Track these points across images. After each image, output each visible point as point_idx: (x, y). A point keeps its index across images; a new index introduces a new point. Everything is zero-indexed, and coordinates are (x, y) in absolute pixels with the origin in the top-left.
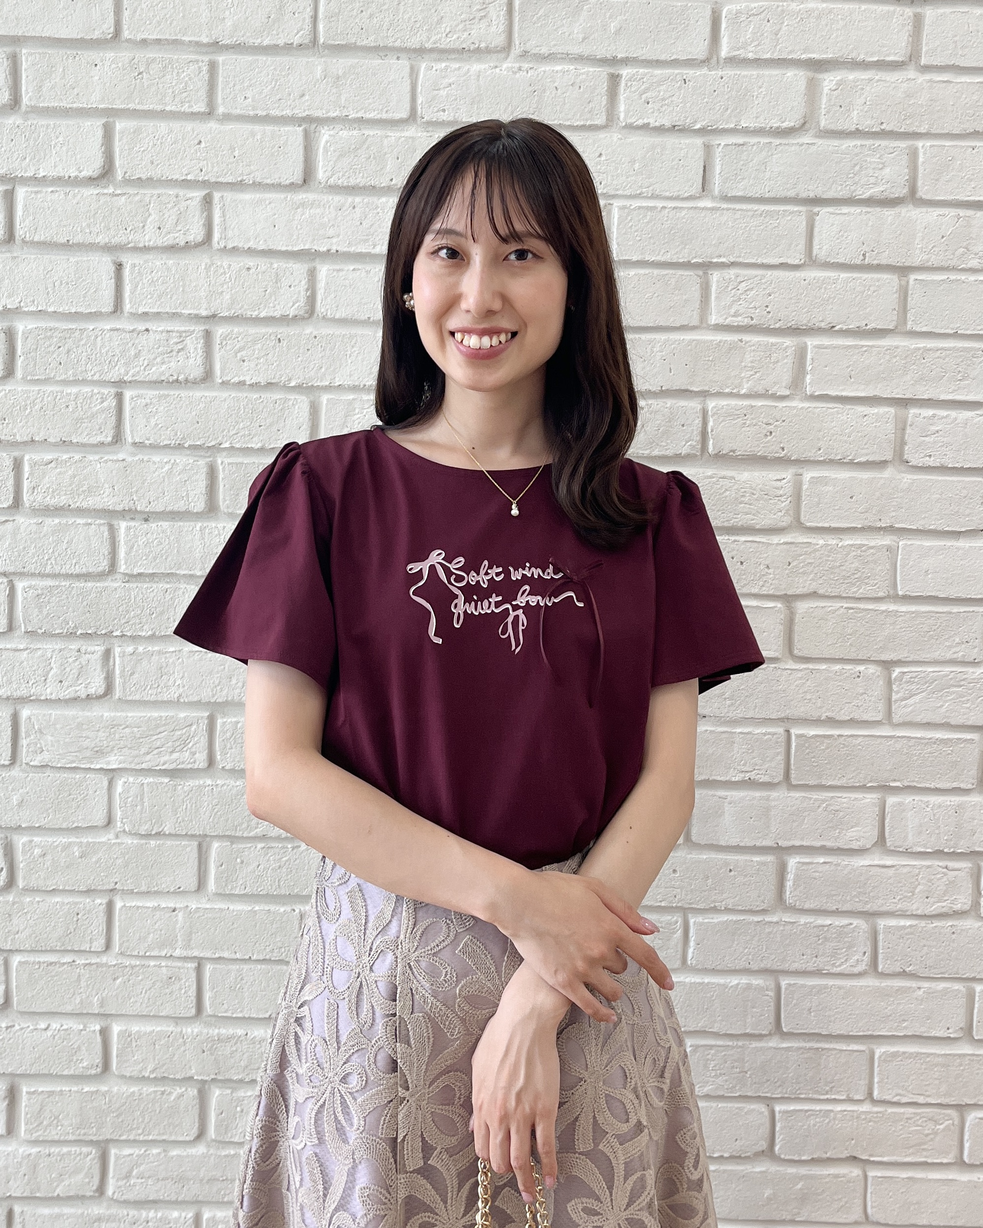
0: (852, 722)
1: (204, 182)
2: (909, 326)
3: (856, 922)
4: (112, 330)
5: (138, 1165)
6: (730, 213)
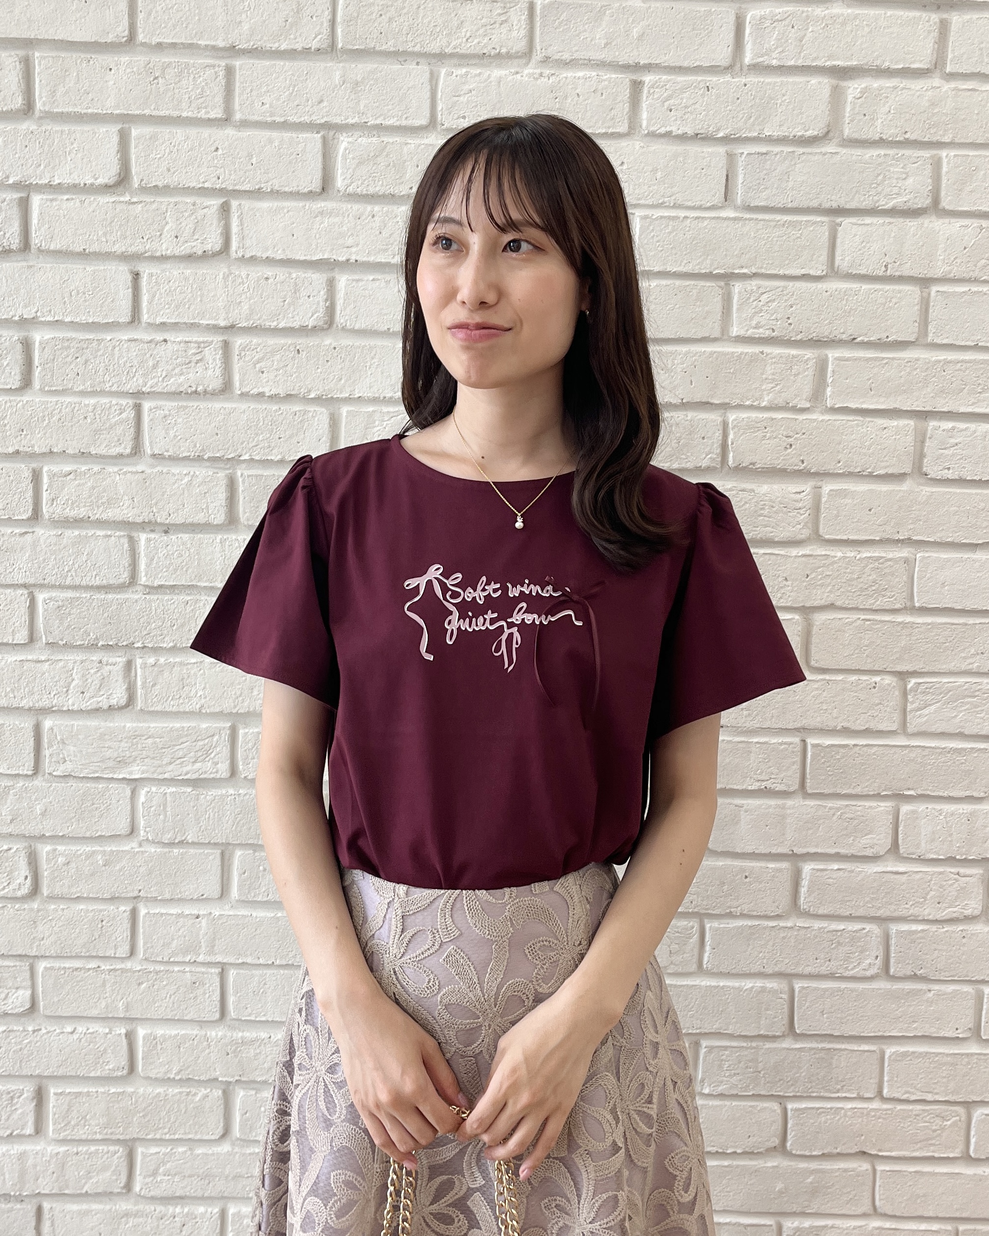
0: (867, 732)
1: (221, 190)
2: (931, 338)
3: (868, 927)
4: (129, 340)
5: (164, 1163)
6: (752, 224)
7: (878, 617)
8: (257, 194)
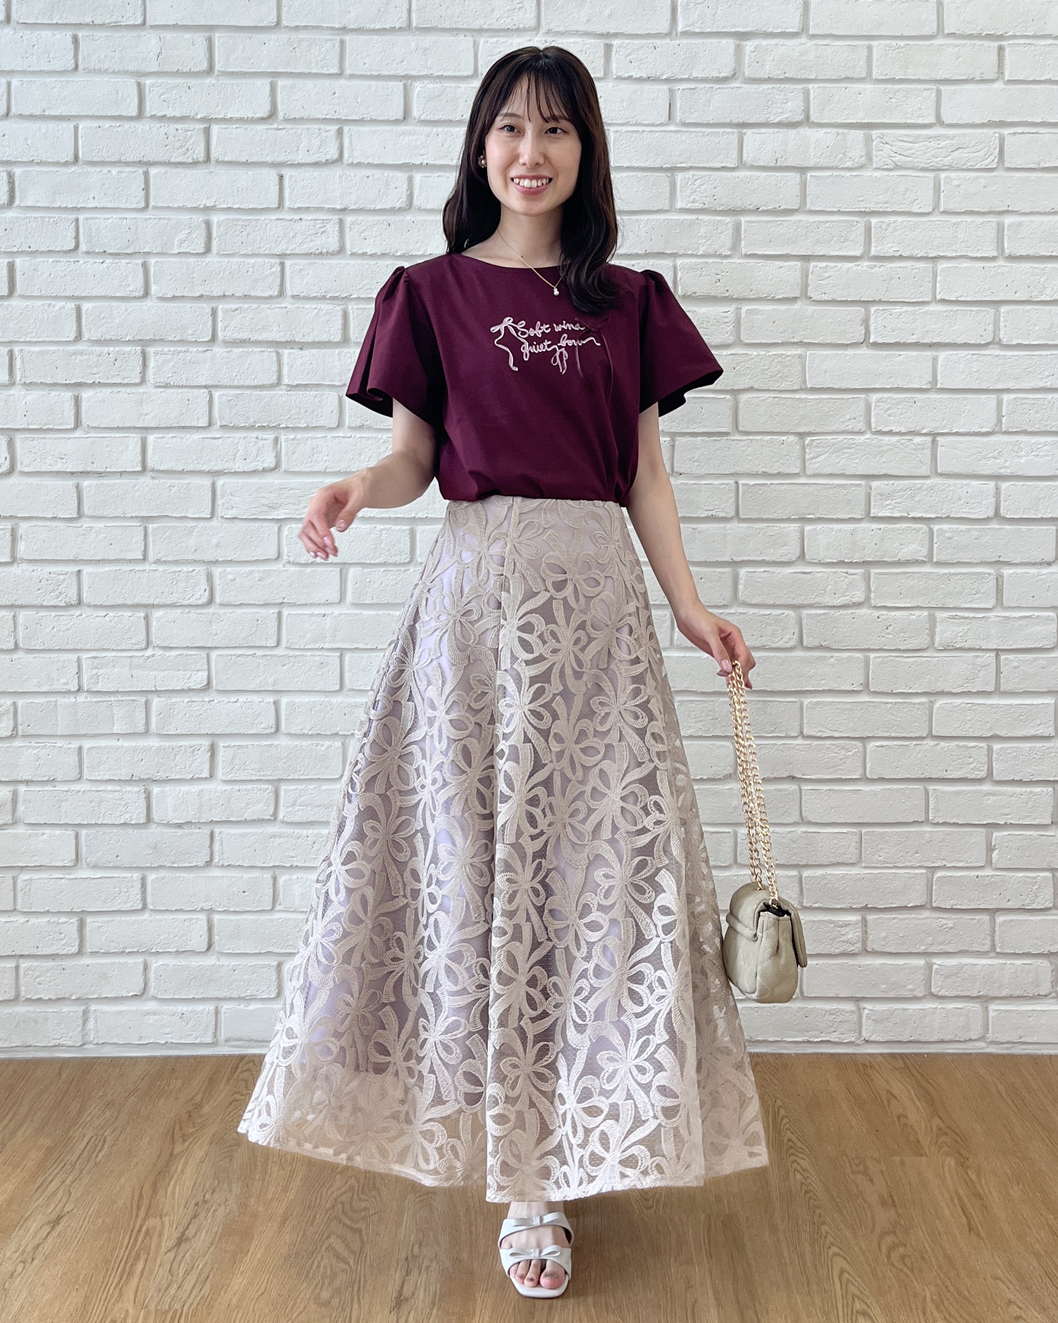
0: (779, 475)
1: (338, 119)
2: (808, 207)
3: (787, 612)
4: (277, 220)
5: (300, 797)
6: (687, 134)
7: (783, 396)
8: (361, 122)
